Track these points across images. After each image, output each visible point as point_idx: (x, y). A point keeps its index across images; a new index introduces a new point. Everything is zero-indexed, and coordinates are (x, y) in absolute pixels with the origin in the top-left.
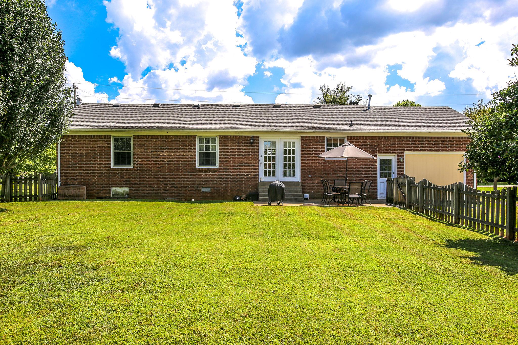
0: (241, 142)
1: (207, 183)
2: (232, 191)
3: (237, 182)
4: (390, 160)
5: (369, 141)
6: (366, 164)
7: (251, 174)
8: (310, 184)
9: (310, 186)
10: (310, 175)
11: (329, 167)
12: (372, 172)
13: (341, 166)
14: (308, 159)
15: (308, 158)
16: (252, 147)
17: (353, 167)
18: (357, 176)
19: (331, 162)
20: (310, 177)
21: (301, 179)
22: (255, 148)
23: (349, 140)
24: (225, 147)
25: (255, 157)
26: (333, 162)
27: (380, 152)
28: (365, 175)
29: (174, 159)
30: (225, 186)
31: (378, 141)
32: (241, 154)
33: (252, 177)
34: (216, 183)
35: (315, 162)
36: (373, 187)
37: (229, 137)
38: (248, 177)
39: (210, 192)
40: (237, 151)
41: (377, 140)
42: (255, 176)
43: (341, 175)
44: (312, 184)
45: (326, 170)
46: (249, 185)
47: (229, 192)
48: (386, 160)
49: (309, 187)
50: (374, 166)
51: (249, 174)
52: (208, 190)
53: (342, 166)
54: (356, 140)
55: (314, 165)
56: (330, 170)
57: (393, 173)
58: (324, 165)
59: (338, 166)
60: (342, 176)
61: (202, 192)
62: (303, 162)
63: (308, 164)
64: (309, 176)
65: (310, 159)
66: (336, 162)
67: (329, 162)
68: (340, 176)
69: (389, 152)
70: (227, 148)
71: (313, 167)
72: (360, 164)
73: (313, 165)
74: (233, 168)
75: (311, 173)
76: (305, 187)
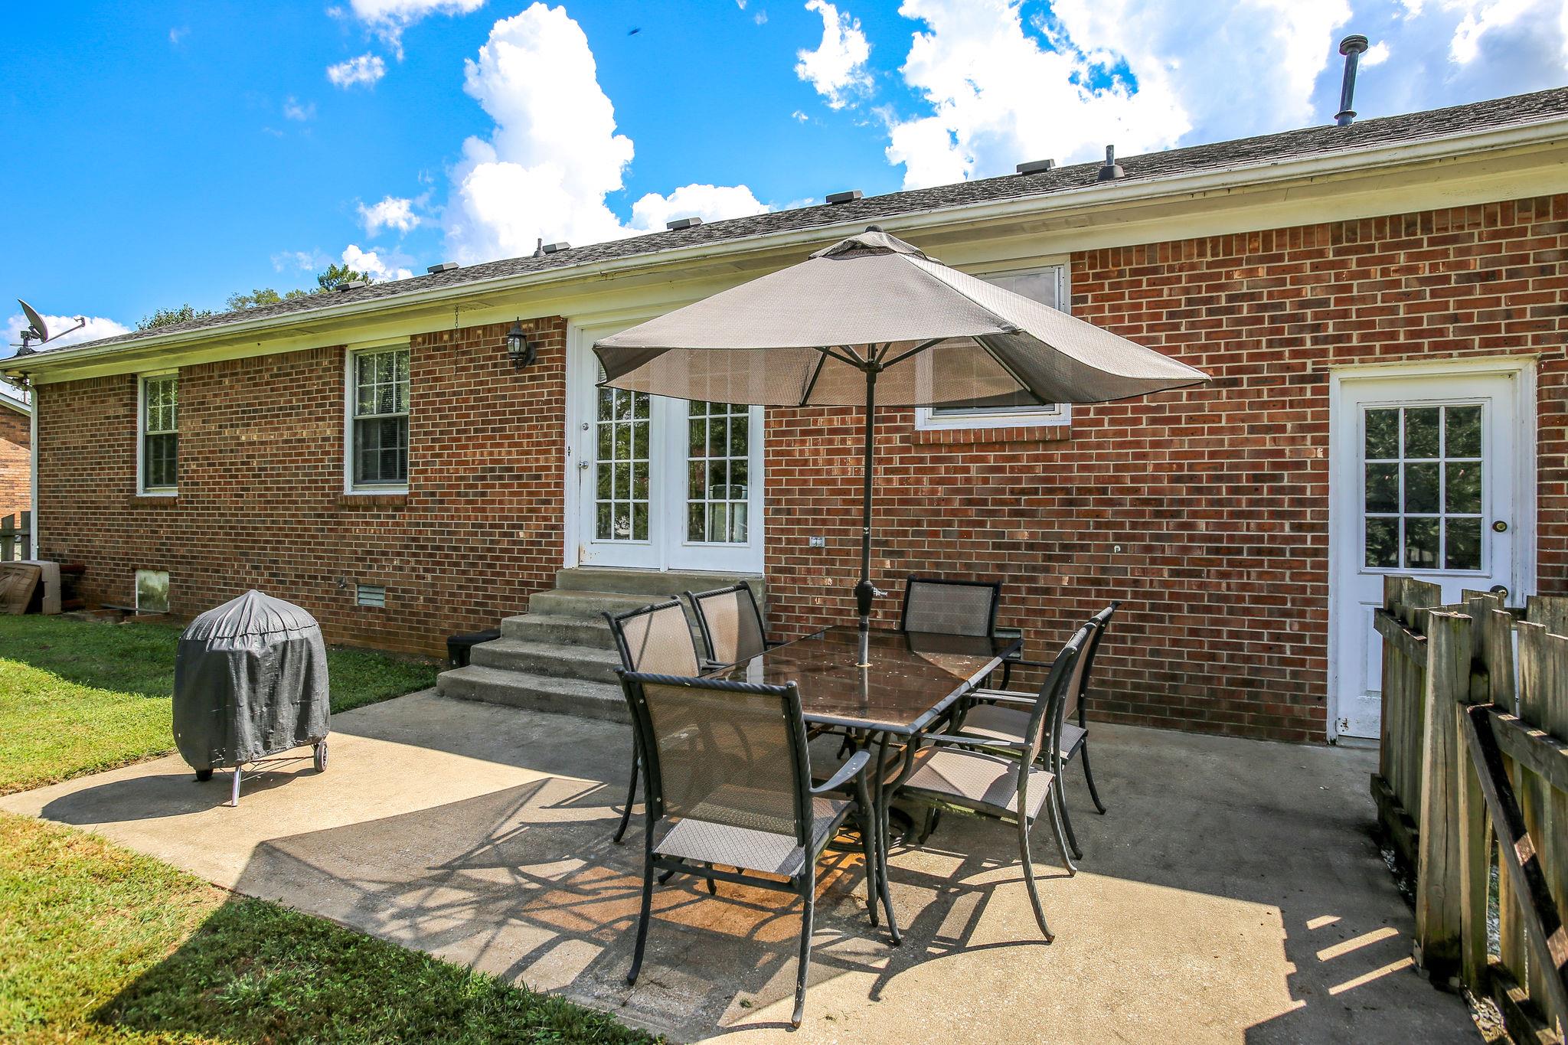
0: (490, 358)
1: (370, 567)
2: (455, 610)
3: (474, 565)
4: (1466, 418)
5: (1251, 273)
6: (1229, 454)
7: (528, 527)
8: (819, 591)
9: (818, 610)
10: (815, 533)
11: (941, 481)
12: (1282, 515)
13: (1022, 469)
14: (804, 433)
15: (807, 423)
16: (532, 378)
17: (1117, 480)
18: (1148, 549)
19: (951, 447)
20: (817, 550)
21: (767, 559)
22: (543, 386)
23: (1086, 277)
24: (431, 388)
25: (545, 435)
26: (968, 446)
27: (1350, 351)
28: (1220, 539)
29: (276, 455)
30: (433, 585)
31: (1332, 265)
32: (489, 422)
33: (532, 543)
34: (401, 569)
35: (848, 452)
36: (1291, 638)
37: (446, 337)
38: (514, 543)
39: (381, 610)
40: (473, 408)
41: (1321, 253)
42: (542, 535)
43: (1023, 535)
44: (829, 591)
45: (918, 502)
46: (521, 583)
47: (447, 617)
48: (1426, 418)
49: (813, 610)
50: (1301, 465)
51: (520, 527)
52: (377, 601)
53: (1030, 469)
54: (1135, 272)
55: (844, 472)
56: (948, 501)
57: (1499, 527)
58: (906, 471)
59: (1001, 470)
60: (1030, 546)
61: (354, 609)
62: (777, 453)
63: (806, 462)
64: (814, 542)
65: (820, 432)
66: (989, 445)
67: (937, 446)
68: (1016, 546)
69: (1443, 348)
70: (438, 395)
71: (834, 482)
72: (1175, 455)
73: (836, 468)
74: (459, 494)
75: (824, 522)
76: (785, 609)
